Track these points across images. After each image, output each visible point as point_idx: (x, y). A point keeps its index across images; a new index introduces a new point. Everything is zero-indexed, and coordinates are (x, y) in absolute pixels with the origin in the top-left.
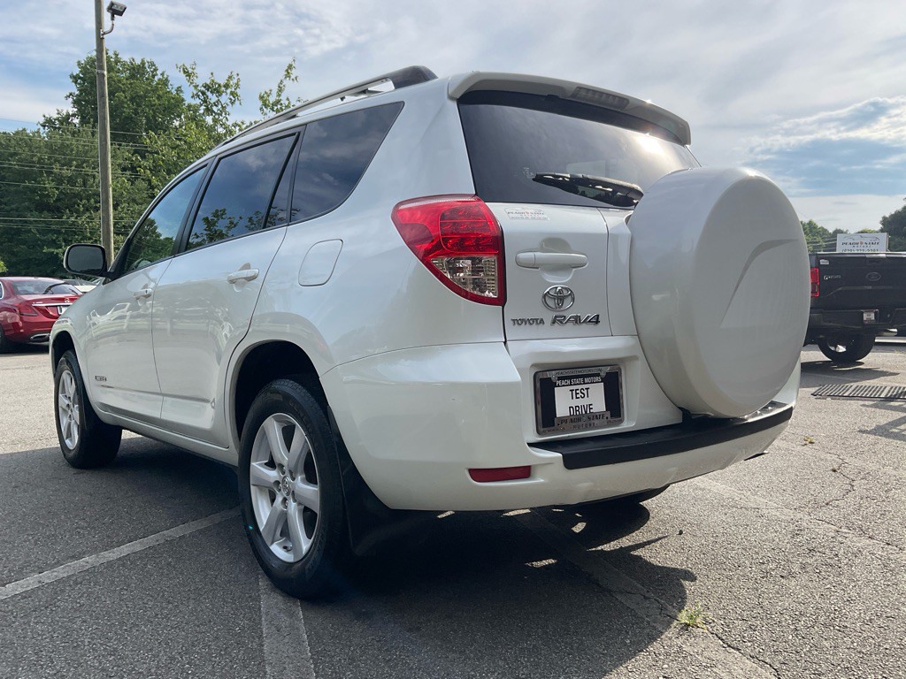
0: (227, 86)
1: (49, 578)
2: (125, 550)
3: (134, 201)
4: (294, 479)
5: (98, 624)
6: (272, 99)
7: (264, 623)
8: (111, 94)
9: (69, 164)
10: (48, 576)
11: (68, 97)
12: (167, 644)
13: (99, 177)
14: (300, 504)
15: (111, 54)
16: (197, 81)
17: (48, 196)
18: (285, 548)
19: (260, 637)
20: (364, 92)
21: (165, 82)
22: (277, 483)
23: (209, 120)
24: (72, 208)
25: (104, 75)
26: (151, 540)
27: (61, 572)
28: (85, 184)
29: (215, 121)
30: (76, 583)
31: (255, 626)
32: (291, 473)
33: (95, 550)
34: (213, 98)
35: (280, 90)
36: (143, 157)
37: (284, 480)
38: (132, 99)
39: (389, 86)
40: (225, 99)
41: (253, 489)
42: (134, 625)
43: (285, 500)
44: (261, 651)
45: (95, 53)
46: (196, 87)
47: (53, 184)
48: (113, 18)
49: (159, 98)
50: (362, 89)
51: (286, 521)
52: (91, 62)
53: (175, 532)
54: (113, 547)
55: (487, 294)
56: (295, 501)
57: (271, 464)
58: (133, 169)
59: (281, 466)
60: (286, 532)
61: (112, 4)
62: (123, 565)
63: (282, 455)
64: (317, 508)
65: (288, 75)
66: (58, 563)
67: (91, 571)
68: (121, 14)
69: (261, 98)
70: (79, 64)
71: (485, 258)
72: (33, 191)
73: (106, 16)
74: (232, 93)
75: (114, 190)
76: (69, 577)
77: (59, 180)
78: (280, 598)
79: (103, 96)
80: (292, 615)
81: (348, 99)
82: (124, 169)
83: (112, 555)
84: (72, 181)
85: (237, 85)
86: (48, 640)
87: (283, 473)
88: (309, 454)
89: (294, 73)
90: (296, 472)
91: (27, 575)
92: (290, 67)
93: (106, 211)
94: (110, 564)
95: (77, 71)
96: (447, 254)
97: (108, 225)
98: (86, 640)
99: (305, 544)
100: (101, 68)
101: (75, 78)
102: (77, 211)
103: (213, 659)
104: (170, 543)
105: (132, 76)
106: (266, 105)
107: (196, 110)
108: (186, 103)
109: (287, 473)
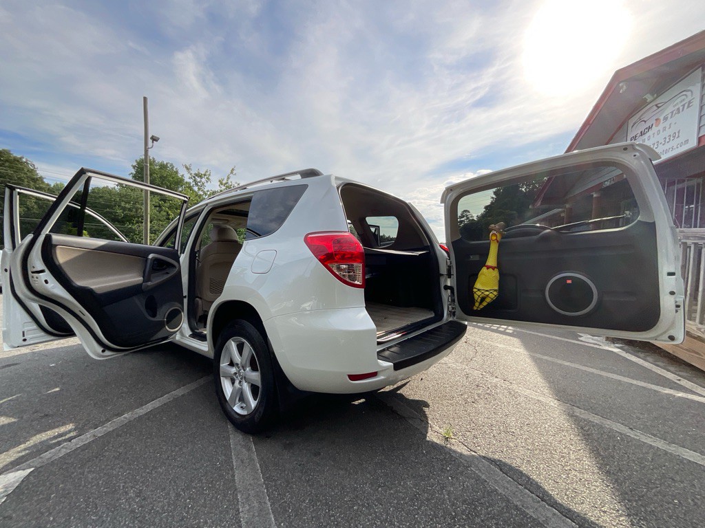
0: (205, 175)
1: (100, 433)
2: (150, 407)
3: (160, 220)
4: (244, 370)
5: (130, 469)
6: (224, 182)
7: (234, 457)
8: (151, 175)
9: (129, 203)
10: (100, 431)
11: (130, 174)
12: (175, 482)
13: (144, 208)
14: (249, 383)
15: (151, 158)
16: (191, 172)
17: (118, 215)
18: (242, 407)
19: (232, 469)
20: (283, 179)
21: (177, 172)
22: (235, 373)
23: (196, 189)
24: (130, 221)
25: (147, 166)
26: (165, 399)
27: (109, 427)
28: (136, 211)
29: (199, 189)
30: (118, 436)
31: (228, 461)
32: (243, 367)
33: (131, 408)
34: (199, 179)
35: (228, 178)
36: (165, 202)
37: (239, 372)
38: (160, 177)
39: (298, 177)
40: (203, 180)
41: (222, 378)
42: (154, 468)
43: (240, 382)
44: (234, 480)
45: (143, 157)
46: (191, 174)
47: (121, 211)
48: (153, 142)
49: (173, 178)
50: (282, 178)
51: (242, 392)
52: (142, 161)
53: (179, 392)
54: (142, 405)
55: (356, 282)
56: (246, 382)
57: (232, 364)
58: (160, 206)
59: (237, 364)
60: (242, 399)
61: (153, 136)
62: (148, 419)
63: (237, 358)
64: (259, 384)
65: (232, 172)
66: (108, 420)
67: (129, 425)
68: (157, 141)
69: (220, 181)
70: (136, 161)
71: (355, 264)
72: (111, 213)
73: (150, 141)
74: (207, 178)
75: (151, 216)
76: (113, 430)
77: (124, 209)
78: (241, 437)
79: (147, 175)
80: (249, 449)
81: (274, 182)
82: (156, 206)
83: (141, 411)
84: (130, 210)
85: (209, 175)
86: (95, 487)
87: (239, 368)
88: (253, 356)
89: (234, 172)
90: (246, 366)
91: (87, 431)
92: (233, 169)
93: (146, 223)
94: (140, 418)
95: (135, 164)
96: (337, 262)
97: (147, 230)
98: (122, 485)
99: (253, 404)
100: (146, 162)
101: (134, 167)
102: (133, 223)
103: (205, 492)
104: (176, 400)
105: (161, 168)
106: (222, 184)
107: (190, 183)
108: (185, 181)
109: (241, 368)
